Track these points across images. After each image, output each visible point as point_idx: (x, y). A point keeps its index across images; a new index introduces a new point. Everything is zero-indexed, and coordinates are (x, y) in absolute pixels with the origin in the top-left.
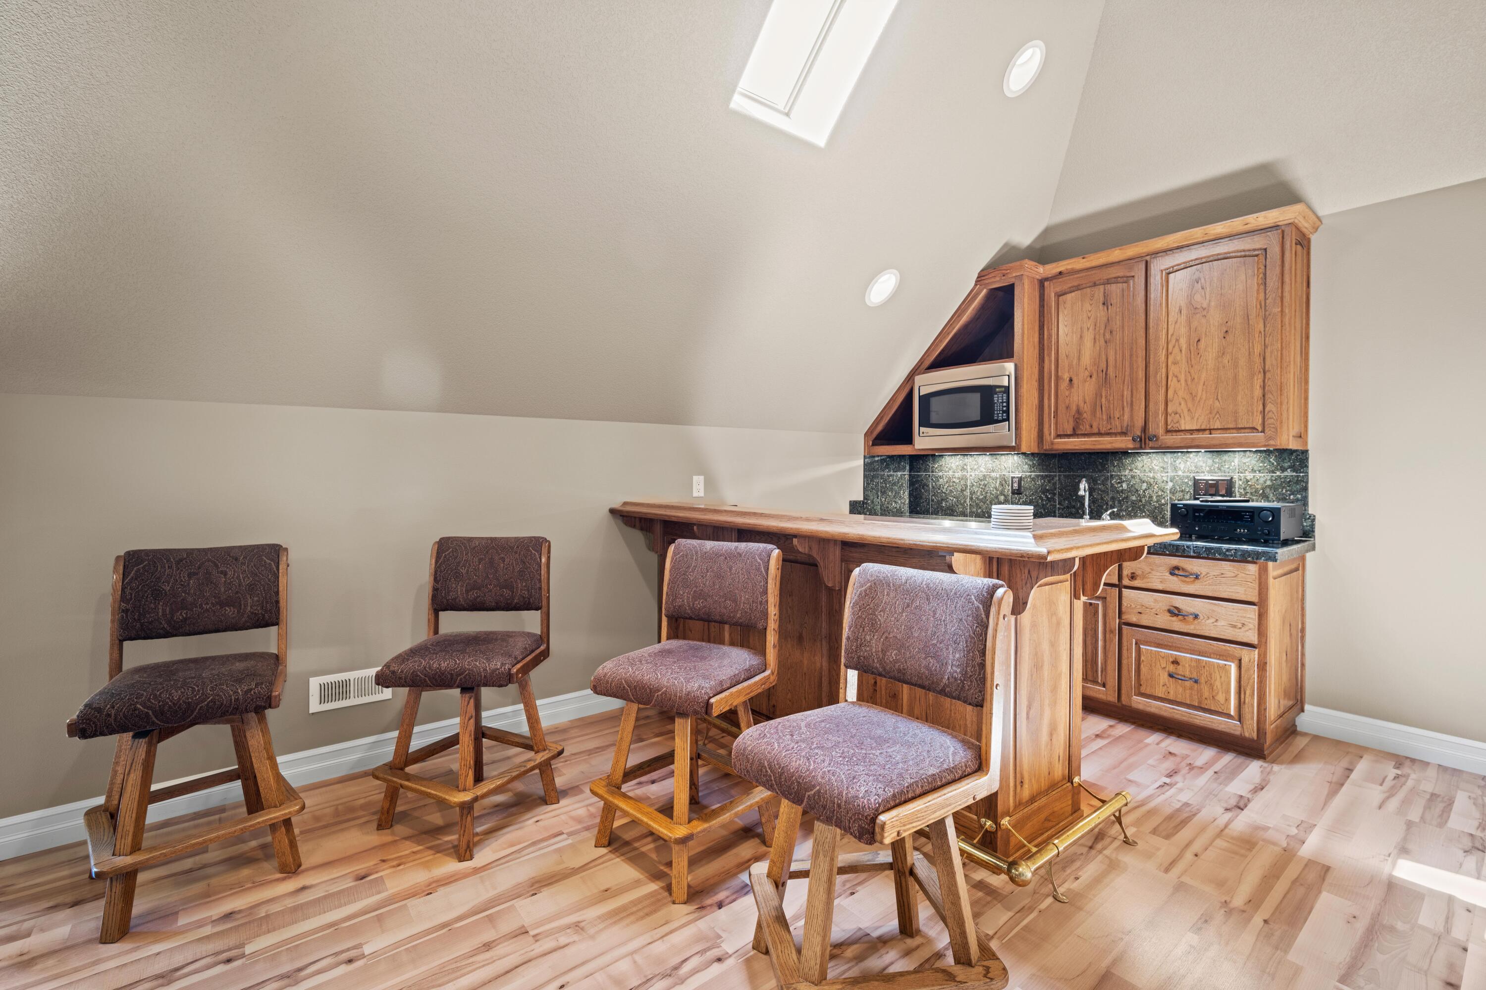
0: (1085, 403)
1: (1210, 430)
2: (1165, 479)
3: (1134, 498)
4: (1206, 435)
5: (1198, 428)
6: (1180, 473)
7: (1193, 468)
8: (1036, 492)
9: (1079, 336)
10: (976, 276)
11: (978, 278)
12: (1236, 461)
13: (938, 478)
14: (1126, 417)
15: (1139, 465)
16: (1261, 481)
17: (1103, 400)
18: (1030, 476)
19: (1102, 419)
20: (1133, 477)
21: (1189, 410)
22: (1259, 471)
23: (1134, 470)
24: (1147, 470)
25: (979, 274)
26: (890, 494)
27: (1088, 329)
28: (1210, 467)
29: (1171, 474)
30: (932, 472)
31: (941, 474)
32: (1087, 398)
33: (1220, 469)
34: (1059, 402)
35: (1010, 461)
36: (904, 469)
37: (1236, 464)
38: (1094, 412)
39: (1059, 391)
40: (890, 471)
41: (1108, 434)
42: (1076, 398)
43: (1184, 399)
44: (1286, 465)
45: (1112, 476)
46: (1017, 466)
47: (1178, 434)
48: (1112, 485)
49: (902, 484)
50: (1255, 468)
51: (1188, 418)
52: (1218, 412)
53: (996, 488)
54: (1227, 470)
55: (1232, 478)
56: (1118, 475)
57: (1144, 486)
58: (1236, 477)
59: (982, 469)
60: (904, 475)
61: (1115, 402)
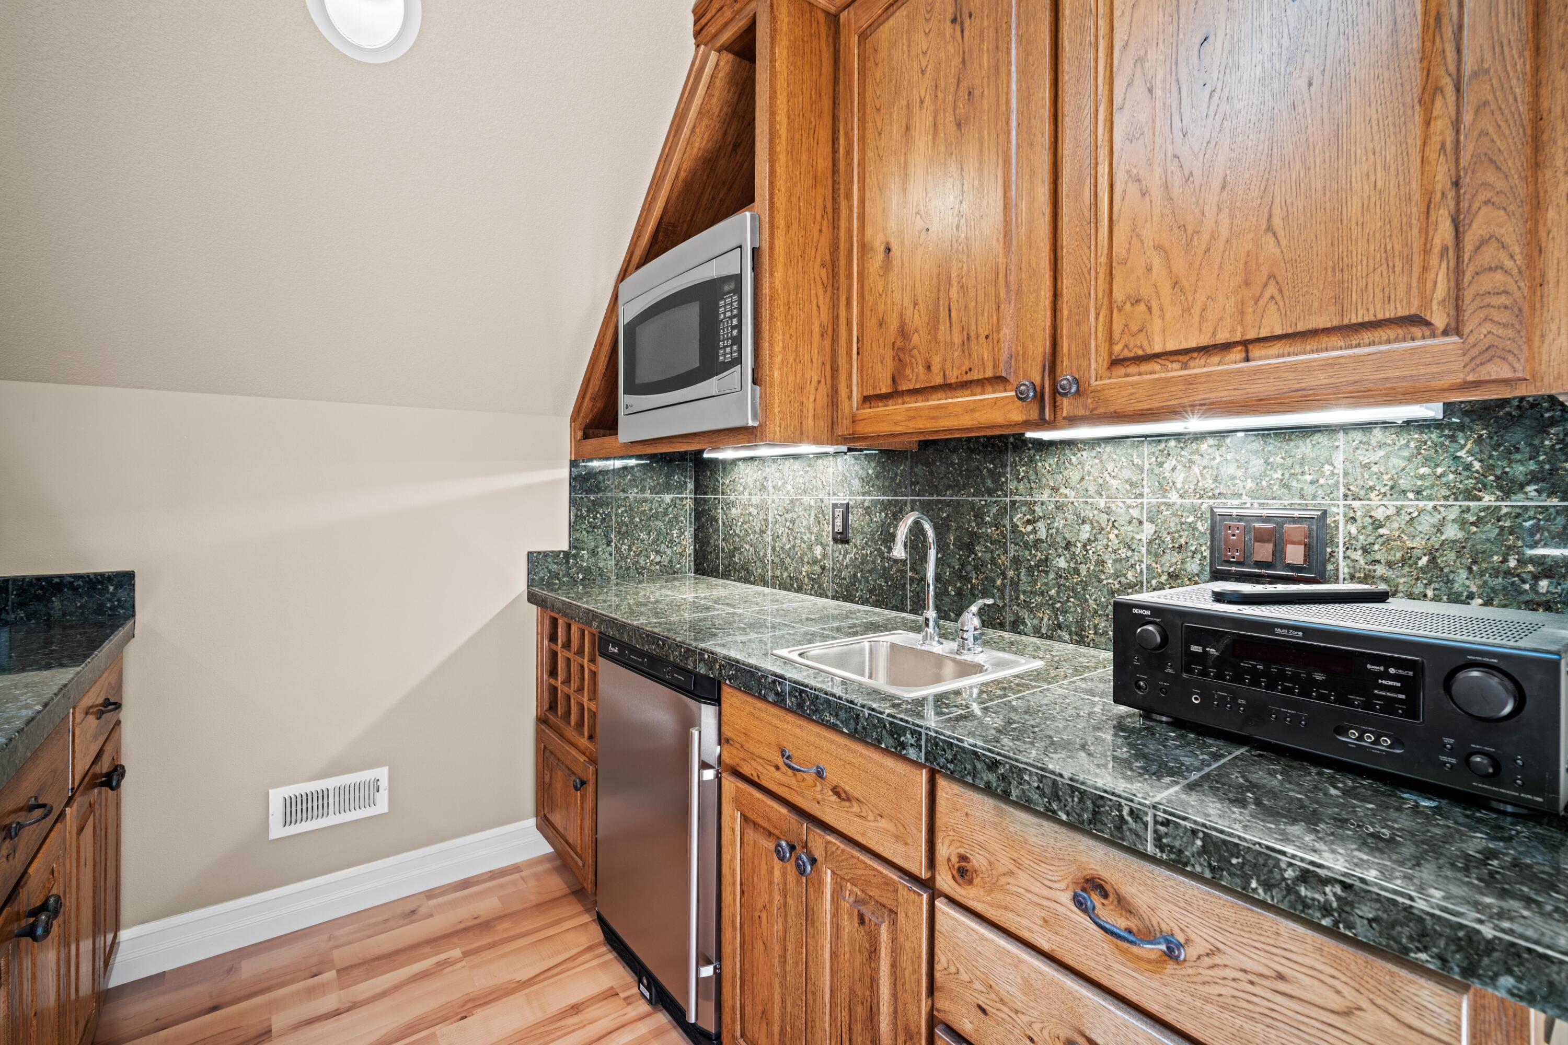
0: (916, 305)
1: (1245, 344)
2: (1135, 513)
3: (1062, 563)
4: (1233, 362)
5: (1204, 341)
6: (1174, 497)
7: (1209, 483)
8: (872, 539)
9: (904, 127)
10: (691, 19)
11: (696, 23)
12: (1339, 459)
13: (730, 505)
14: (1007, 332)
15: (1074, 475)
16: (1426, 523)
17: (954, 289)
18: (863, 502)
19: (952, 344)
20: (1059, 507)
21: (1175, 284)
22: (1418, 493)
23: (1063, 490)
24: (1092, 489)
25: (694, 11)
26: (643, 536)
27: (922, 102)
28: (1257, 480)
29: (1150, 500)
30: (723, 494)
31: (732, 497)
32: (919, 291)
33: (1287, 486)
34: (866, 311)
35: (830, 470)
36: (682, 487)
37: (1339, 470)
38: (934, 326)
39: (866, 283)
40: (643, 490)
41: (965, 385)
42: (897, 297)
43: (1159, 247)
44: (1519, 471)
45: (1013, 503)
46: (842, 481)
47: (1144, 367)
48: (1015, 526)
49: (675, 518)
50: (1404, 483)
51: (1172, 312)
52: (1272, 276)
53: (809, 529)
54: (1309, 490)
55: (1325, 513)
56: (1026, 503)
57: (1085, 532)
58: (1338, 512)
59: (789, 488)
60: (682, 499)
61: (980, 292)
